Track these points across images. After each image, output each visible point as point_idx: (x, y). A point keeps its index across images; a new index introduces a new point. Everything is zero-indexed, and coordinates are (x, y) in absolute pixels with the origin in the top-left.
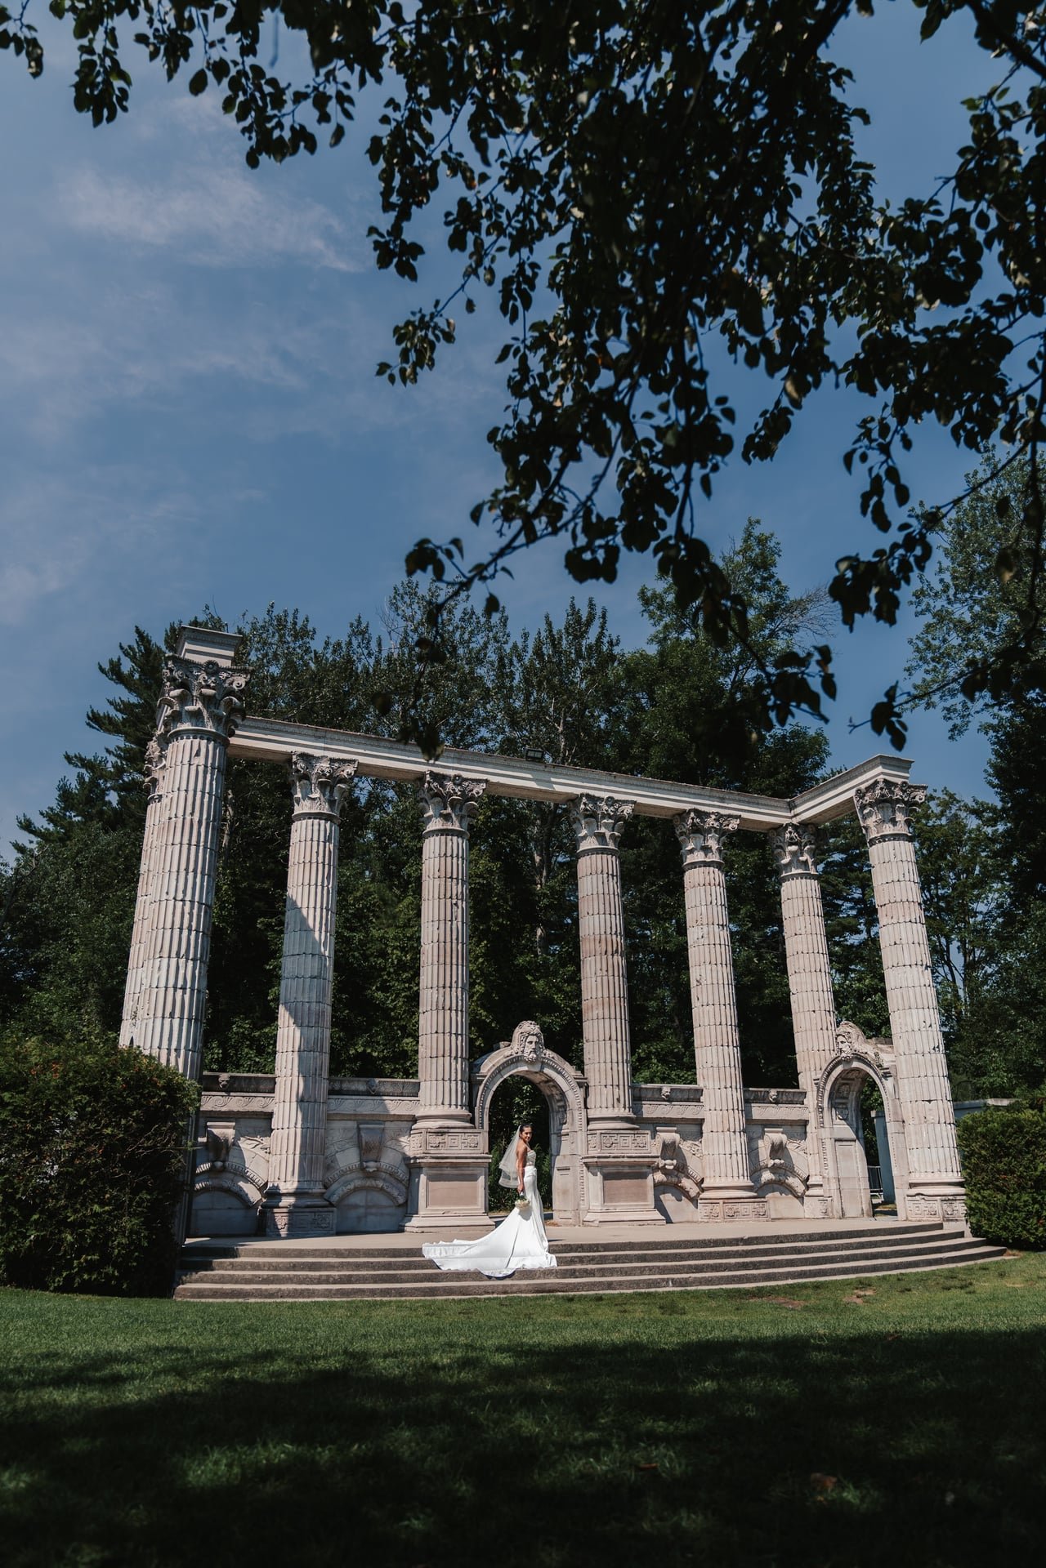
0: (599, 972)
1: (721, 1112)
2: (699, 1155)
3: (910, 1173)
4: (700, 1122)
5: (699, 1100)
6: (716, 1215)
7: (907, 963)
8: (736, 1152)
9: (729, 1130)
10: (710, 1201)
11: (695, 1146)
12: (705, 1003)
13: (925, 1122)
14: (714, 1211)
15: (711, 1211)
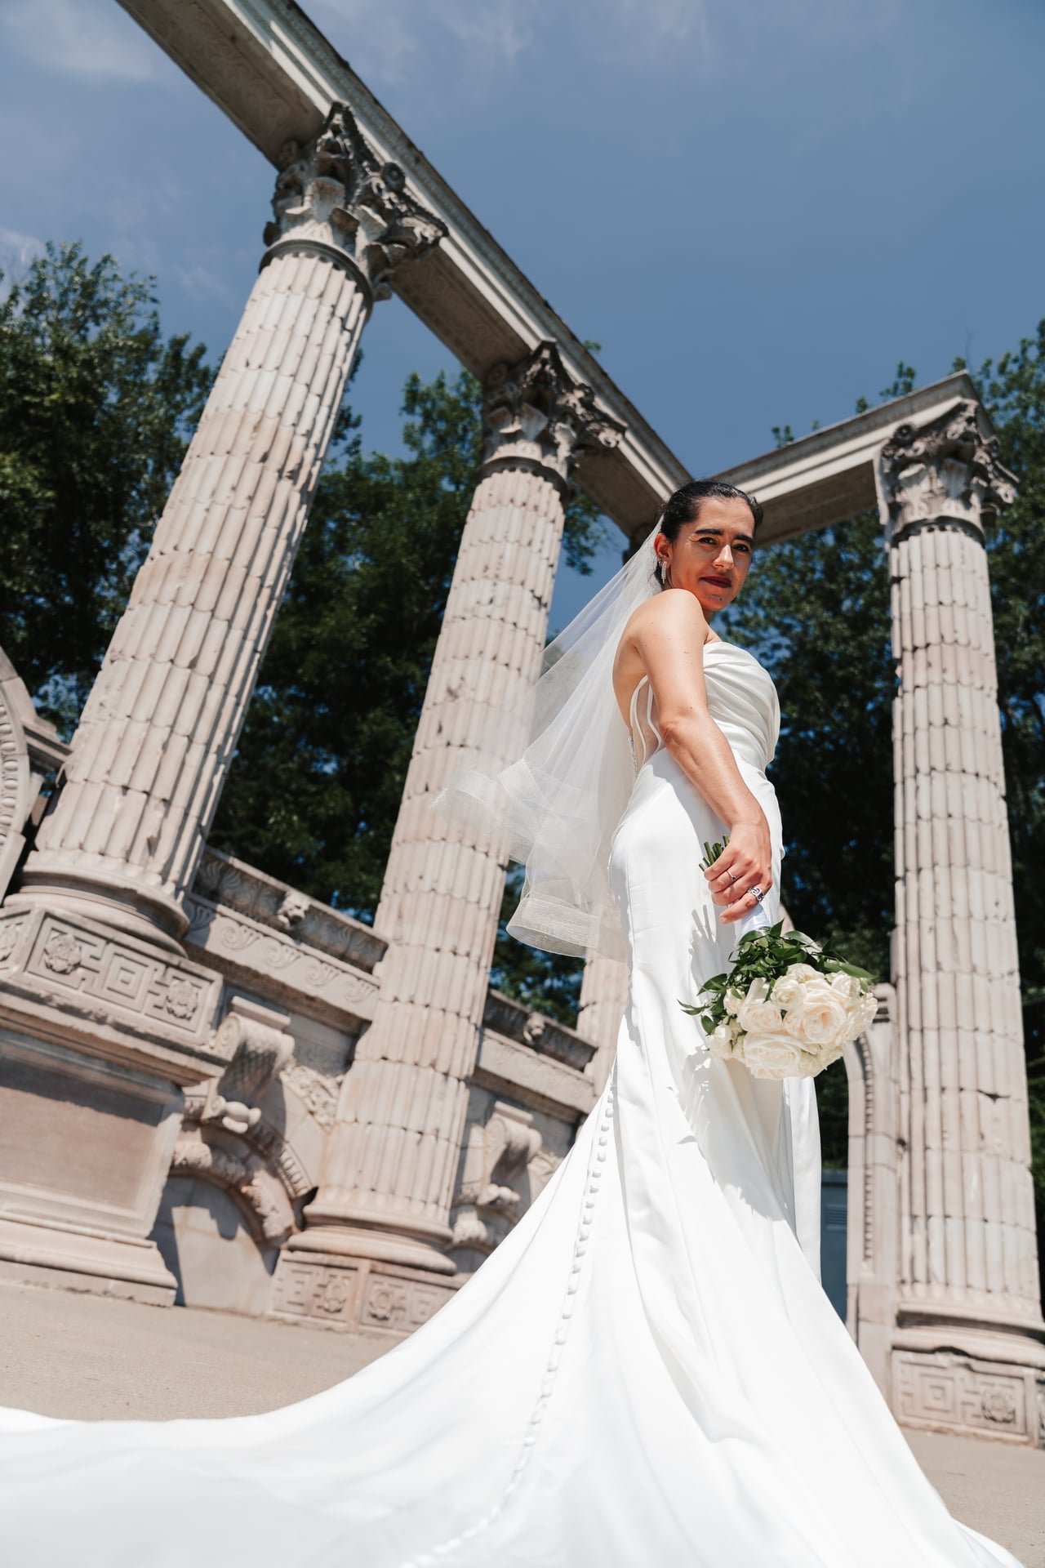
0: (224, 493)
1: (425, 1012)
2: (323, 1120)
3: (903, 1282)
4: (355, 1028)
5: (370, 970)
6: (334, 1305)
7: (970, 769)
8: (437, 1131)
9: (433, 1065)
10: (326, 1259)
11: (322, 1092)
12: (456, 741)
13: (980, 1149)
14: (329, 1292)
15: (319, 1291)
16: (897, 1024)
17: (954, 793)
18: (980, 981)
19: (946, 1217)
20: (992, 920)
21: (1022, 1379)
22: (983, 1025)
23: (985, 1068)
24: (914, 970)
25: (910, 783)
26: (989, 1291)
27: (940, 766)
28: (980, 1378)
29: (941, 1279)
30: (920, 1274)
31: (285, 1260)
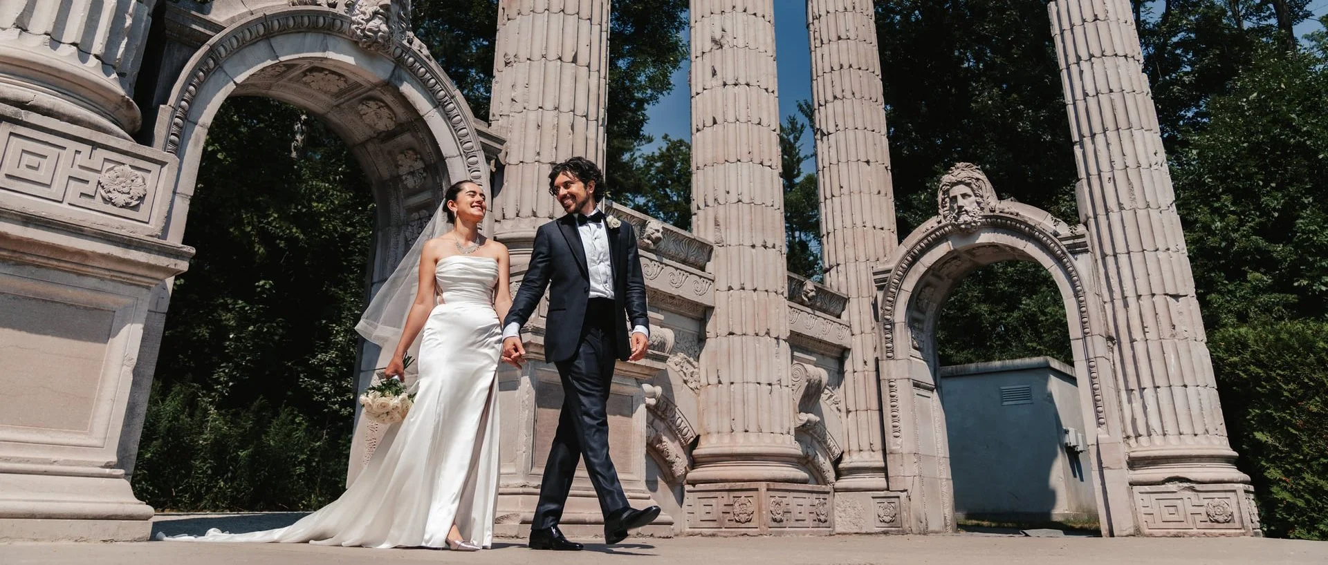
1: (755, 295)
2: (693, 386)
3: (1128, 437)
4: (702, 314)
5: (703, 269)
6: (743, 517)
7: (1120, 53)
8: (780, 380)
9: (768, 333)
10: (727, 486)
11: (689, 366)
12: (730, 81)
13: (1173, 336)
14: (737, 509)
15: (728, 509)
16: (1093, 252)
17: (1111, 73)
18: (1154, 214)
19: (1156, 387)
20: (1154, 167)
21: (1234, 491)
22: (1161, 246)
23: (1167, 276)
24: (1101, 211)
25: (1074, 69)
26: (1196, 435)
27: (1097, 53)
28: (1202, 495)
29: (1159, 431)
30: (1142, 429)
31: (688, 491)
